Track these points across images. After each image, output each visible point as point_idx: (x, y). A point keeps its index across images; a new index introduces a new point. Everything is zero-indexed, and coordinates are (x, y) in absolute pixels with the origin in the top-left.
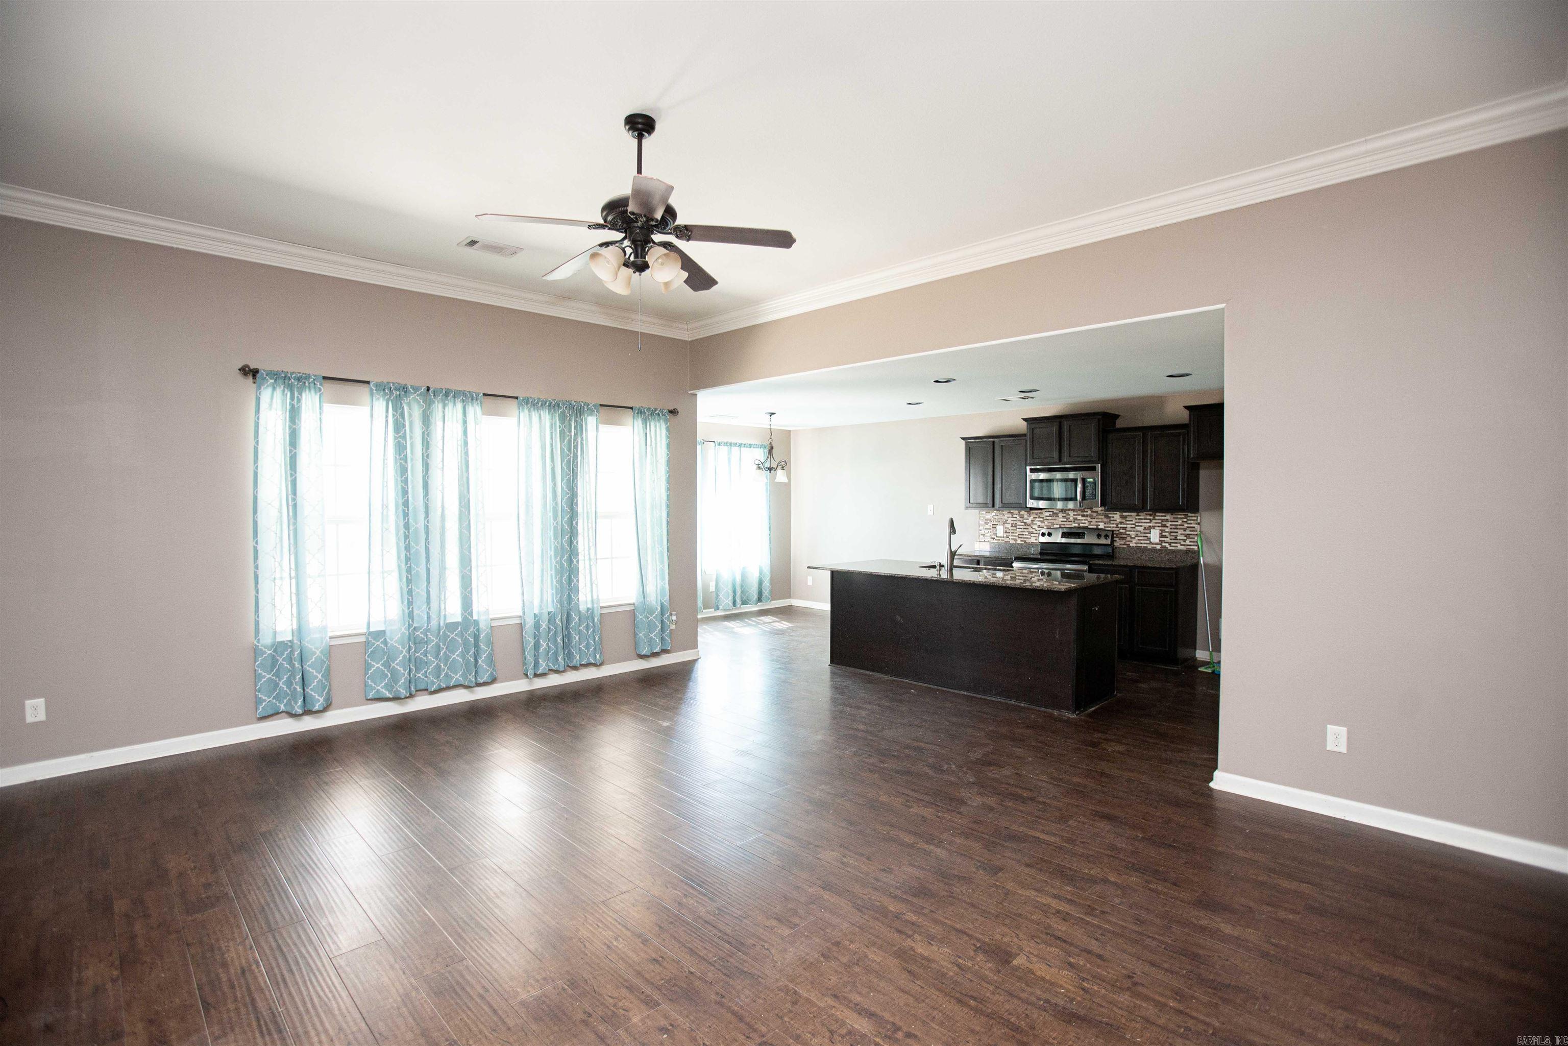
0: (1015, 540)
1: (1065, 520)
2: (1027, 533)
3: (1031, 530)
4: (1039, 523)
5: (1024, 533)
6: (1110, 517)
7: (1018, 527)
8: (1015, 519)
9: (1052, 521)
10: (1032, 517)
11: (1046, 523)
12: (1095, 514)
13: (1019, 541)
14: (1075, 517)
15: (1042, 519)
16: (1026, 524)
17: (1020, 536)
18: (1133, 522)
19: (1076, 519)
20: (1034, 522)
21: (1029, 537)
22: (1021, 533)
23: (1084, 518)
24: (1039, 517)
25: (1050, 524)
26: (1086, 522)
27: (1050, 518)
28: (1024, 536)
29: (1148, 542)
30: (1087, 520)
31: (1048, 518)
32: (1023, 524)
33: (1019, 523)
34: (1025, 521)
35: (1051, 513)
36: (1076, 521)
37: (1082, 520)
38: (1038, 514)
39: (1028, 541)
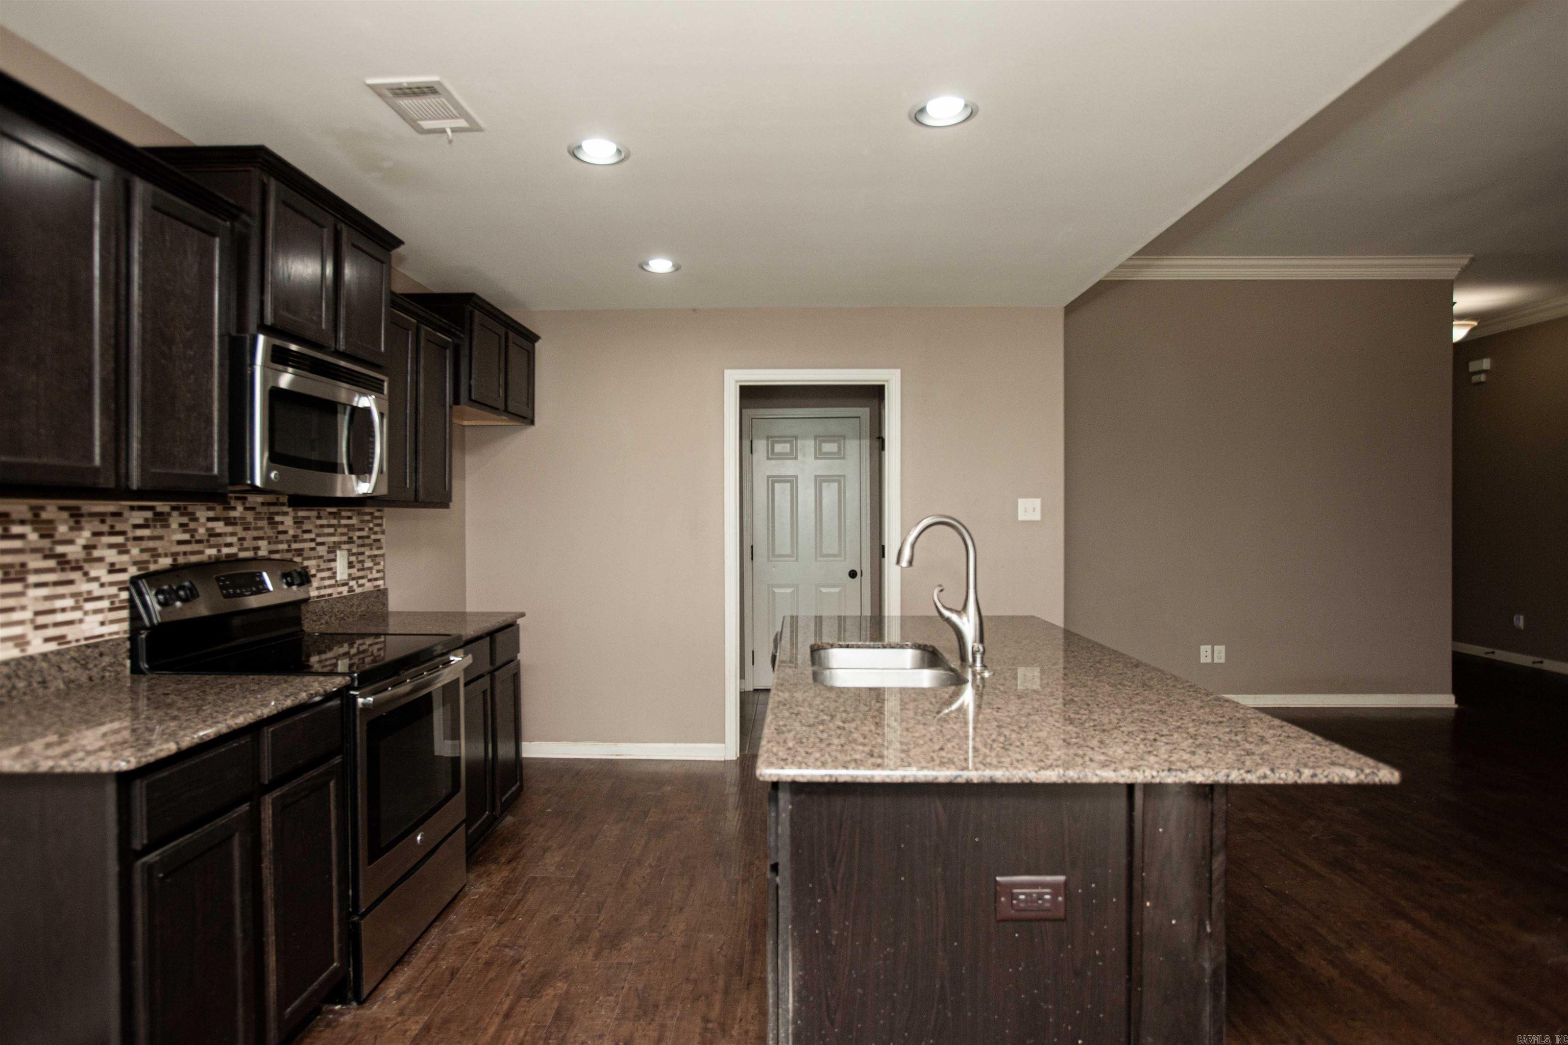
0: (20, 641)
1: (187, 537)
2: (69, 602)
3: (84, 587)
4: (111, 556)
5: (59, 604)
6: (277, 523)
7: (32, 579)
8: (17, 544)
9: (151, 544)
10: (87, 534)
11: (135, 551)
12: (250, 517)
13: (37, 646)
14: (210, 525)
15: (120, 539)
16: (64, 562)
17: (41, 620)
18: (312, 536)
19: (212, 534)
20: (96, 553)
21: (77, 615)
22: (47, 605)
23: (230, 529)
24: (113, 533)
25: (146, 556)
26: (234, 540)
27: (146, 532)
28: (60, 617)
29: (332, 582)
30: (233, 534)
31: (140, 533)
32: (51, 563)
33: (35, 562)
34: (60, 549)
35: (149, 514)
36: (213, 540)
37: (225, 534)
38: (110, 520)
39: (71, 633)
